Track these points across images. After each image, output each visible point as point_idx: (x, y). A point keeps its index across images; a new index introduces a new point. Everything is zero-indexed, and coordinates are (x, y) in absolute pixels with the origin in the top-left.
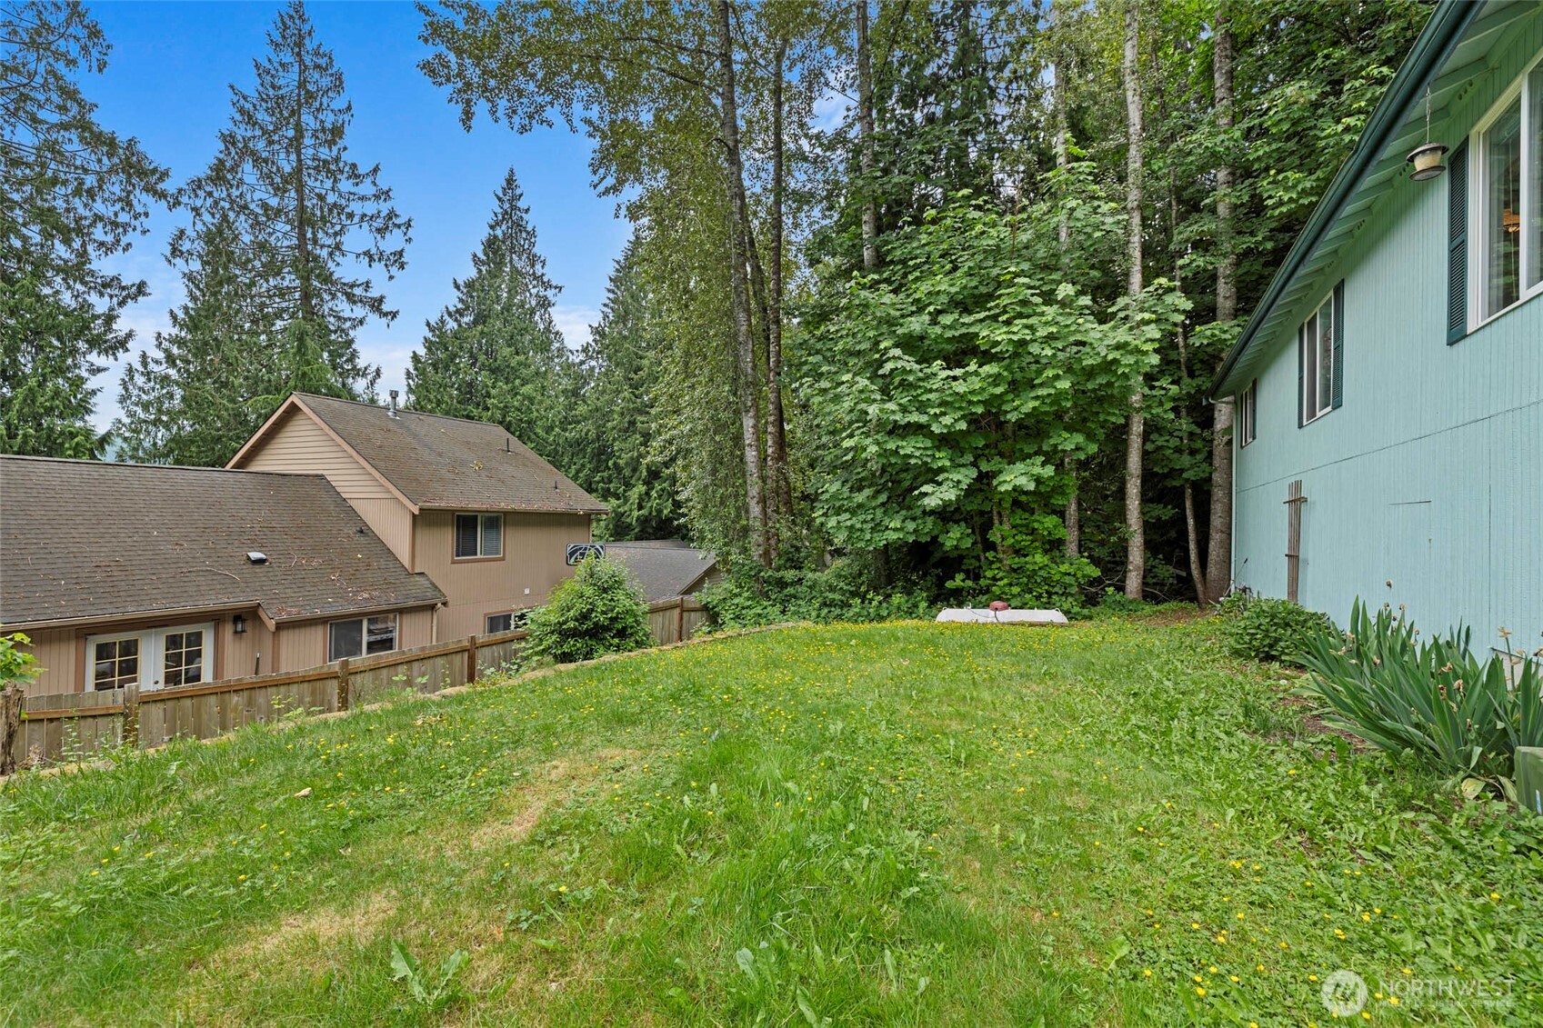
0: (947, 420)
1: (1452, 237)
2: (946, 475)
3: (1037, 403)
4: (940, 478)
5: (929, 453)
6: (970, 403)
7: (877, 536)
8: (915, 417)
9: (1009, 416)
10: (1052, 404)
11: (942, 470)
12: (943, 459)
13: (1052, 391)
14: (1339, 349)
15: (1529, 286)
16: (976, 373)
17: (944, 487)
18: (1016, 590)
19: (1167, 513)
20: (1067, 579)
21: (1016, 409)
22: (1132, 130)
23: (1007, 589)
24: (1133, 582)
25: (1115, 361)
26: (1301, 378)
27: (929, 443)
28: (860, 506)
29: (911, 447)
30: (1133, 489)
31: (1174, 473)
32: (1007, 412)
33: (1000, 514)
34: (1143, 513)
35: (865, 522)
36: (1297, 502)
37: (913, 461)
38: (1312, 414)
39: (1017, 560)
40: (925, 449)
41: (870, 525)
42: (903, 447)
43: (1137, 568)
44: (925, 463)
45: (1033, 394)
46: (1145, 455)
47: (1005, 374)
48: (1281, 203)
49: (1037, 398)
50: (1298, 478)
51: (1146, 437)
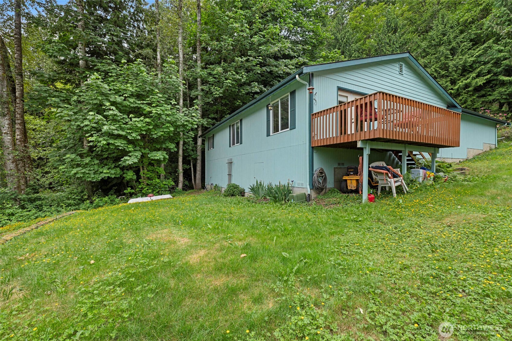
0: (134, 135)
1: (267, 119)
2: (132, 153)
3: (163, 133)
4: (130, 154)
5: (126, 145)
6: (141, 130)
7: (97, 176)
8: (121, 133)
9: (153, 136)
10: (167, 134)
11: (130, 152)
12: (130, 148)
13: (169, 130)
14: (241, 132)
15: (282, 130)
16: (142, 121)
17: (133, 158)
18: (150, 191)
19: (188, 167)
20: (166, 186)
21: (156, 134)
22: (180, 59)
23: (147, 191)
24: (180, 185)
25: (187, 125)
26: (230, 136)
27: (125, 142)
28: (87, 164)
29: (119, 143)
30: (180, 160)
31: (189, 156)
32: (152, 135)
33: (143, 167)
34: (183, 166)
35: (90, 170)
36: (230, 163)
37: (120, 148)
38: (234, 144)
39: (149, 181)
40: (125, 144)
41: (93, 172)
42: (116, 143)
43: (181, 182)
44: (124, 149)
45: (162, 130)
46: (183, 150)
47: (152, 122)
48: (216, 94)
49: (163, 132)
50: (231, 158)
51: (183, 145)
